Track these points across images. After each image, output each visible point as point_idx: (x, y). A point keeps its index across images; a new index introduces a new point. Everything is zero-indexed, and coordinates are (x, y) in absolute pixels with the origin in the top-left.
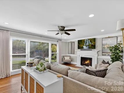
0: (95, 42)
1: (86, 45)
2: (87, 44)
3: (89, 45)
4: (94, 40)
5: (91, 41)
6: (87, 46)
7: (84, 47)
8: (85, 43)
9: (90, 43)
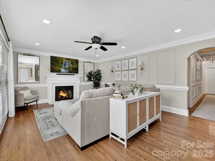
0: (78, 64)
1: (65, 67)
2: (67, 66)
3: (69, 68)
4: (77, 61)
5: (72, 63)
6: (66, 69)
7: (63, 70)
8: (64, 64)
9: (71, 65)
